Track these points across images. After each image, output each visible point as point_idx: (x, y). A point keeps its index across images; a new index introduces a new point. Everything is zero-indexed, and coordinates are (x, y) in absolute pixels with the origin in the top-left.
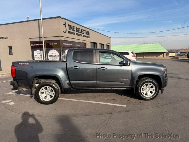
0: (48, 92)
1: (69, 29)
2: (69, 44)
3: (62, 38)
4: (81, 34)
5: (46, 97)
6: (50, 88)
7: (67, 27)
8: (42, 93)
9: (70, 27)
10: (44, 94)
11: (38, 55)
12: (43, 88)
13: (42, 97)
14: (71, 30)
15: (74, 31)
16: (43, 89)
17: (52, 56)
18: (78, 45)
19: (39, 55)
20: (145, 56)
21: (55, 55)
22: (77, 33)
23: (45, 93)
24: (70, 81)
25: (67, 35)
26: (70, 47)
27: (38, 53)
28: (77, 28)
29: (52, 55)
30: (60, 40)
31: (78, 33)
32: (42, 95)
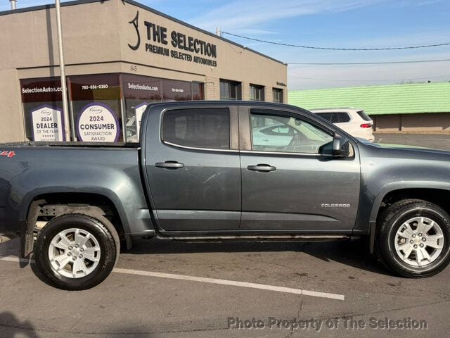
0: (78, 249)
1: (149, 38)
2: (149, 88)
3: (125, 69)
4: (188, 52)
5: (71, 264)
6: (85, 235)
7: (143, 29)
8: (59, 251)
9: (151, 29)
10: (65, 255)
11: (47, 122)
12: (62, 234)
13: (58, 264)
14: (155, 40)
15: (166, 43)
16: (60, 239)
17: (92, 127)
18: (177, 90)
19: (50, 122)
20: (405, 127)
21: (101, 122)
22: (174, 49)
23: (67, 251)
24: (151, 212)
25: (143, 55)
26: (150, 95)
27: (44, 115)
28: (173, 34)
29: (93, 123)
30: (120, 73)
31: (177, 49)
32: (59, 258)
